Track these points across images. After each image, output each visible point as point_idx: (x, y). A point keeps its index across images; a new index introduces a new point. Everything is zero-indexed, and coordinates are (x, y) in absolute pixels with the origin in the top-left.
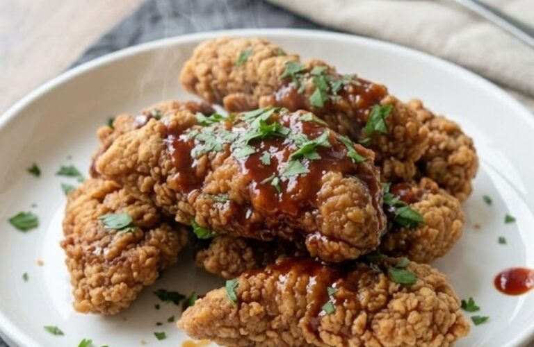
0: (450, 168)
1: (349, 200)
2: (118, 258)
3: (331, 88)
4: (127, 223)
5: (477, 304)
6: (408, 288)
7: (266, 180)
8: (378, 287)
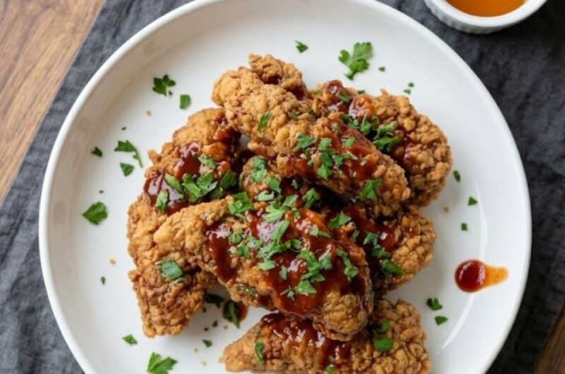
0: (426, 183)
1: (345, 316)
2: (175, 306)
3: (334, 163)
4: (179, 275)
5: (441, 302)
6: (387, 353)
7: (285, 292)
8: (365, 355)
